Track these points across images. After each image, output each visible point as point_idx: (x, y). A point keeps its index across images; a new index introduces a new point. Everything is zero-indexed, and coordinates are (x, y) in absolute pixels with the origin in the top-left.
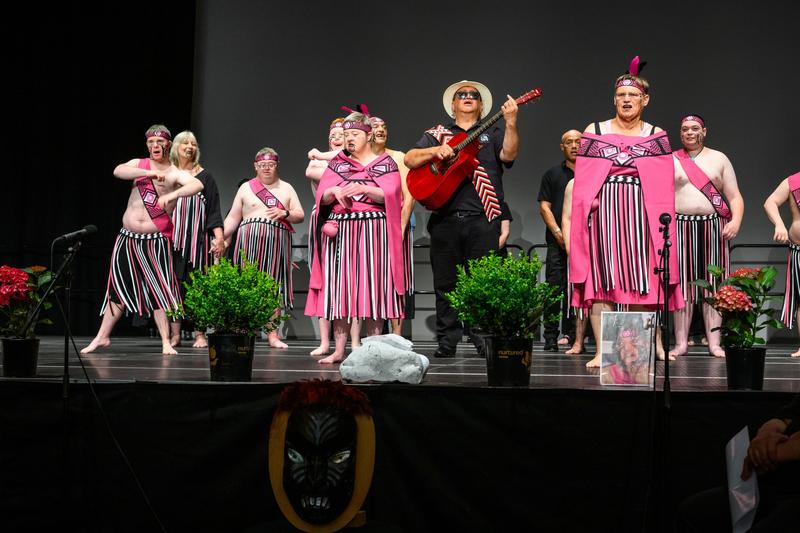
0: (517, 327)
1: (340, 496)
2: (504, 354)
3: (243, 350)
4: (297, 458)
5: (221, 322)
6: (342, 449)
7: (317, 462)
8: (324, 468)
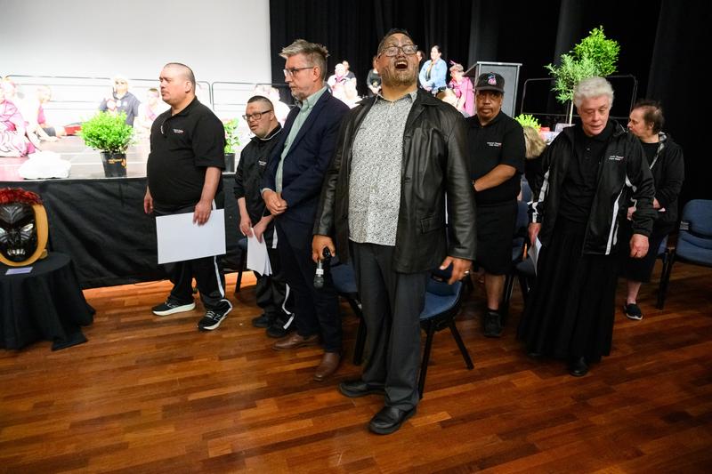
0: (117, 148)
6: (27, 223)
7: (13, 232)
8: (19, 235)
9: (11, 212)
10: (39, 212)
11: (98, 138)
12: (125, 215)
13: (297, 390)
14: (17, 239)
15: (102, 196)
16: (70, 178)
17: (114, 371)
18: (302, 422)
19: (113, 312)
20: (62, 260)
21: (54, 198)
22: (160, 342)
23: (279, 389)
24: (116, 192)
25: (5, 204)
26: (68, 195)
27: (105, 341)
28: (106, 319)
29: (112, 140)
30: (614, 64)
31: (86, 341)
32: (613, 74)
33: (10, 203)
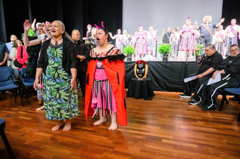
0: (166, 53)
1: (143, 74)
2: (165, 57)
3: (131, 57)
4: (138, 70)
5: (128, 54)
6: (143, 68)
8: (141, 71)
9: (141, 66)
10: (147, 66)
11: (162, 51)
15: (161, 66)
16: (154, 61)
18: (212, 129)
19: (159, 96)
20: (149, 79)
21: (150, 66)
24: (165, 65)
26: (153, 65)
27: (156, 101)
28: (157, 97)
29: (165, 51)
31: (152, 100)
33: (141, 63)
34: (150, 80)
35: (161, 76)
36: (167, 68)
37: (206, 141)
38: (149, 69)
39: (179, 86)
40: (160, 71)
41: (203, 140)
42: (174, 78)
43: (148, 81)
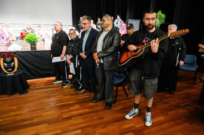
2: (33, 46)
4: (6, 64)
6: (12, 62)
7: (9, 64)
8: (10, 65)
9: (8, 59)
10: (16, 59)
11: (29, 40)
12: (36, 60)
13: (84, 102)
14: (10, 66)
15: (30, 55)
16: (22, 51)
17: (36, 99)
18: (86, 109)
19: (34, 85)
20: (21, 72)
22: (47, 92)
23: (80, 102)
24: (34, 54)
25: (7, 57)
26: (21, 55)
27: (33, 92)
29: (33, 41)
30: (164, 20)
31: (28, 92)
32: (164, 23)
33: (8, 57)
34: (22, 74)
35: (31, 65)
36: (37, 57)
37: (85, 123)
38: (19, 62)
39: (51, 72)
40: (31, 60)
41: (83, 123)
42: (45, 65)
43: (20, 75)
